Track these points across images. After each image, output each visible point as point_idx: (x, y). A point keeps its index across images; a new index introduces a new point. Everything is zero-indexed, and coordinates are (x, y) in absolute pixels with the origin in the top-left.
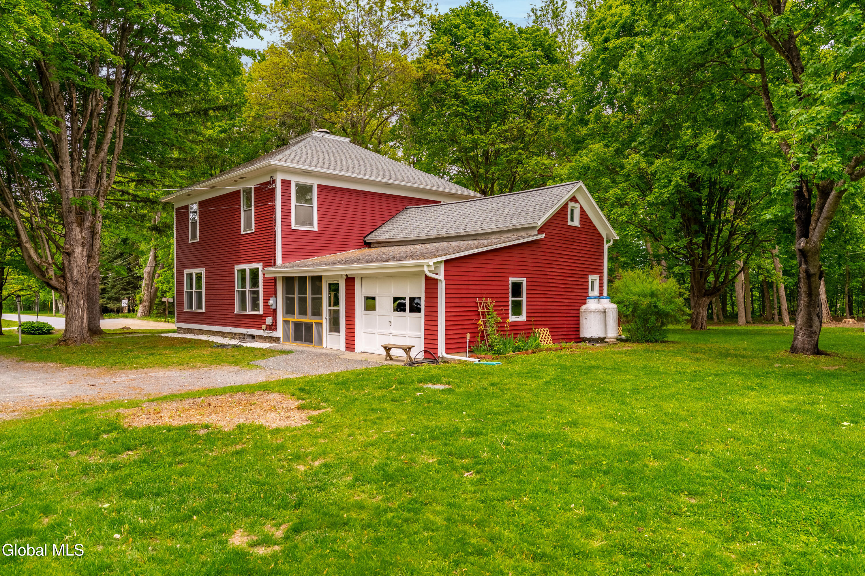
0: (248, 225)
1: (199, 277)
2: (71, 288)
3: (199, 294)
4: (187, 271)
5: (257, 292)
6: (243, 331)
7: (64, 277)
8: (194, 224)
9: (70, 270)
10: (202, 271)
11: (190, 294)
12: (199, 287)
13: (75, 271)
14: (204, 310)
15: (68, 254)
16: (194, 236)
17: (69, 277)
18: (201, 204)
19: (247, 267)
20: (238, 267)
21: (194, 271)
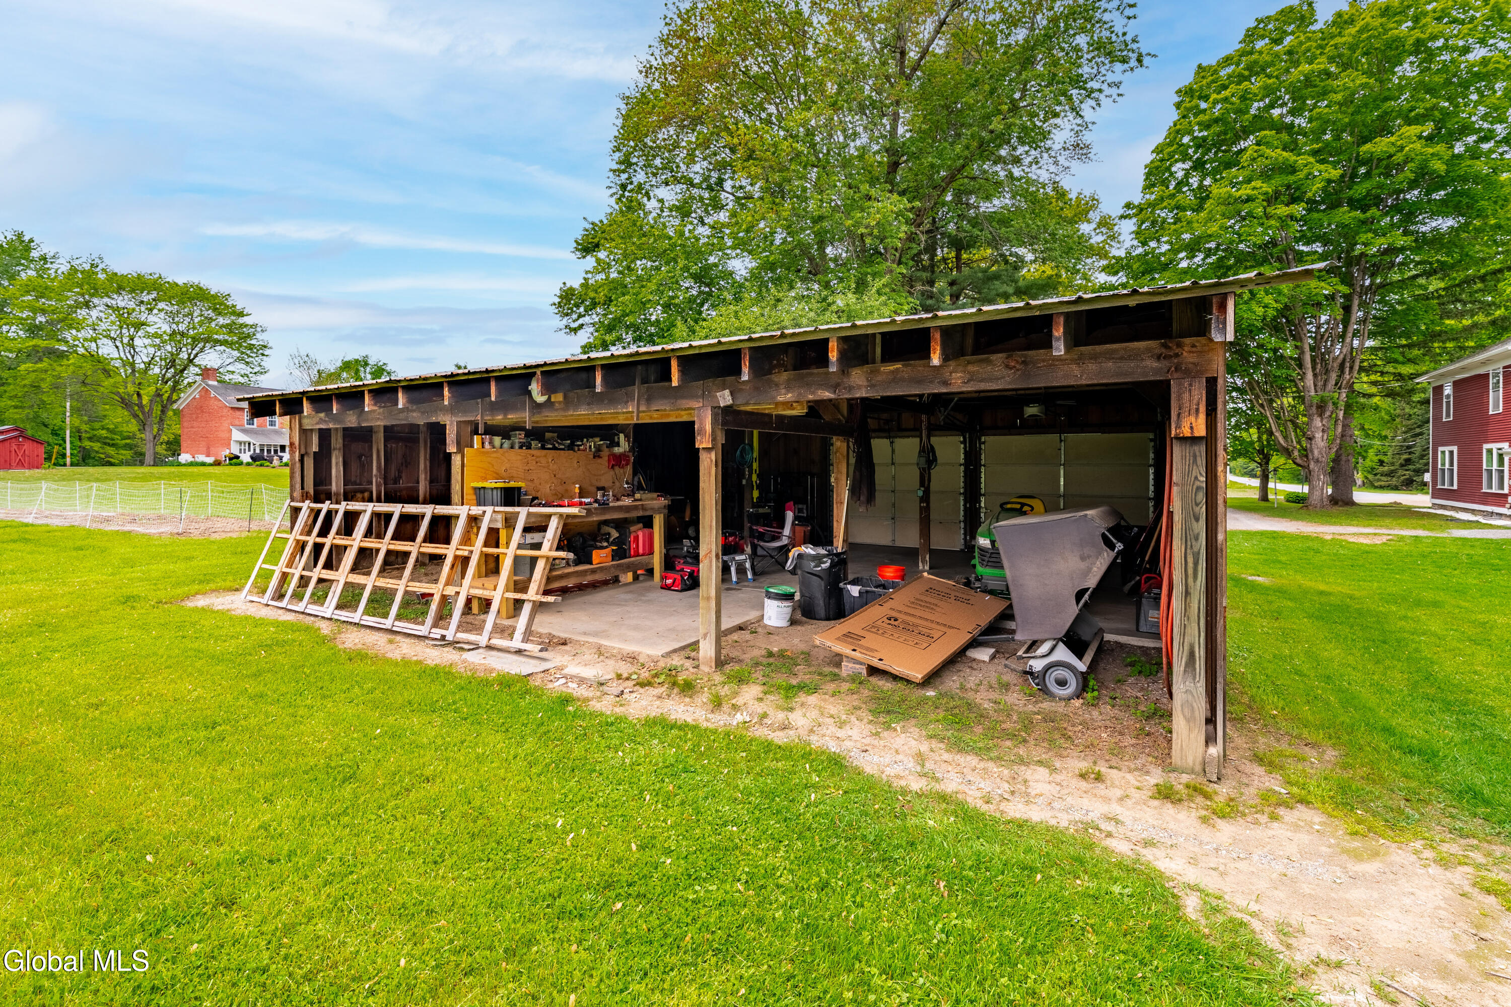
0: (1496, 406)
1: (1451, 453)
2: (1312, 465)
3: (1451, 471)
4: (1441, 449)
5: (1502, 471)
6: (1489, 508)
7: (1307, 456)
8: (1448, 403)
9: (1312, 451)
10: (1455, 449)
11: (1443, 470)
12: (1452, 464)
13: (1316, 452)
14: (1455, 487)
15: (1310, 439)
16: (1448, 415)
17: (1310, 457)
18: (1456, 384)
19: (1494, 446)
20: (1486, 446)
21: (1447, 449)
